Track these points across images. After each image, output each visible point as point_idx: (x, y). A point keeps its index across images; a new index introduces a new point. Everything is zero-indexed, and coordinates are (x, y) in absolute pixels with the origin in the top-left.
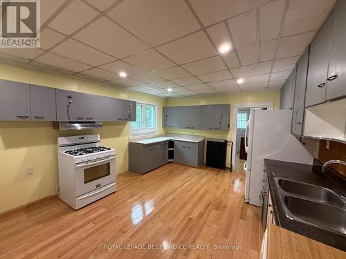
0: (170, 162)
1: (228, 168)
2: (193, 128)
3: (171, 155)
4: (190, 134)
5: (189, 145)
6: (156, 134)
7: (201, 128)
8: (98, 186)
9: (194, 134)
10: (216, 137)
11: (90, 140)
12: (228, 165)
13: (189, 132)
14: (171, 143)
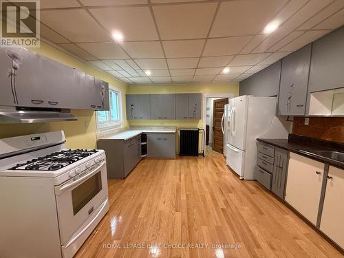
0: (143, 158)
1: (200, 154)
2: (166, 118)
3: (144, 150)
4: (160, 124)
5: (164, 136)
6: (121, 127)
7: (175, 117)
8: (91, 212)
9: (165, 124)
10: (188, 126)
11: (50, 142)
12: (200, 151)
13: (158, 123)
14: (143, 137)
